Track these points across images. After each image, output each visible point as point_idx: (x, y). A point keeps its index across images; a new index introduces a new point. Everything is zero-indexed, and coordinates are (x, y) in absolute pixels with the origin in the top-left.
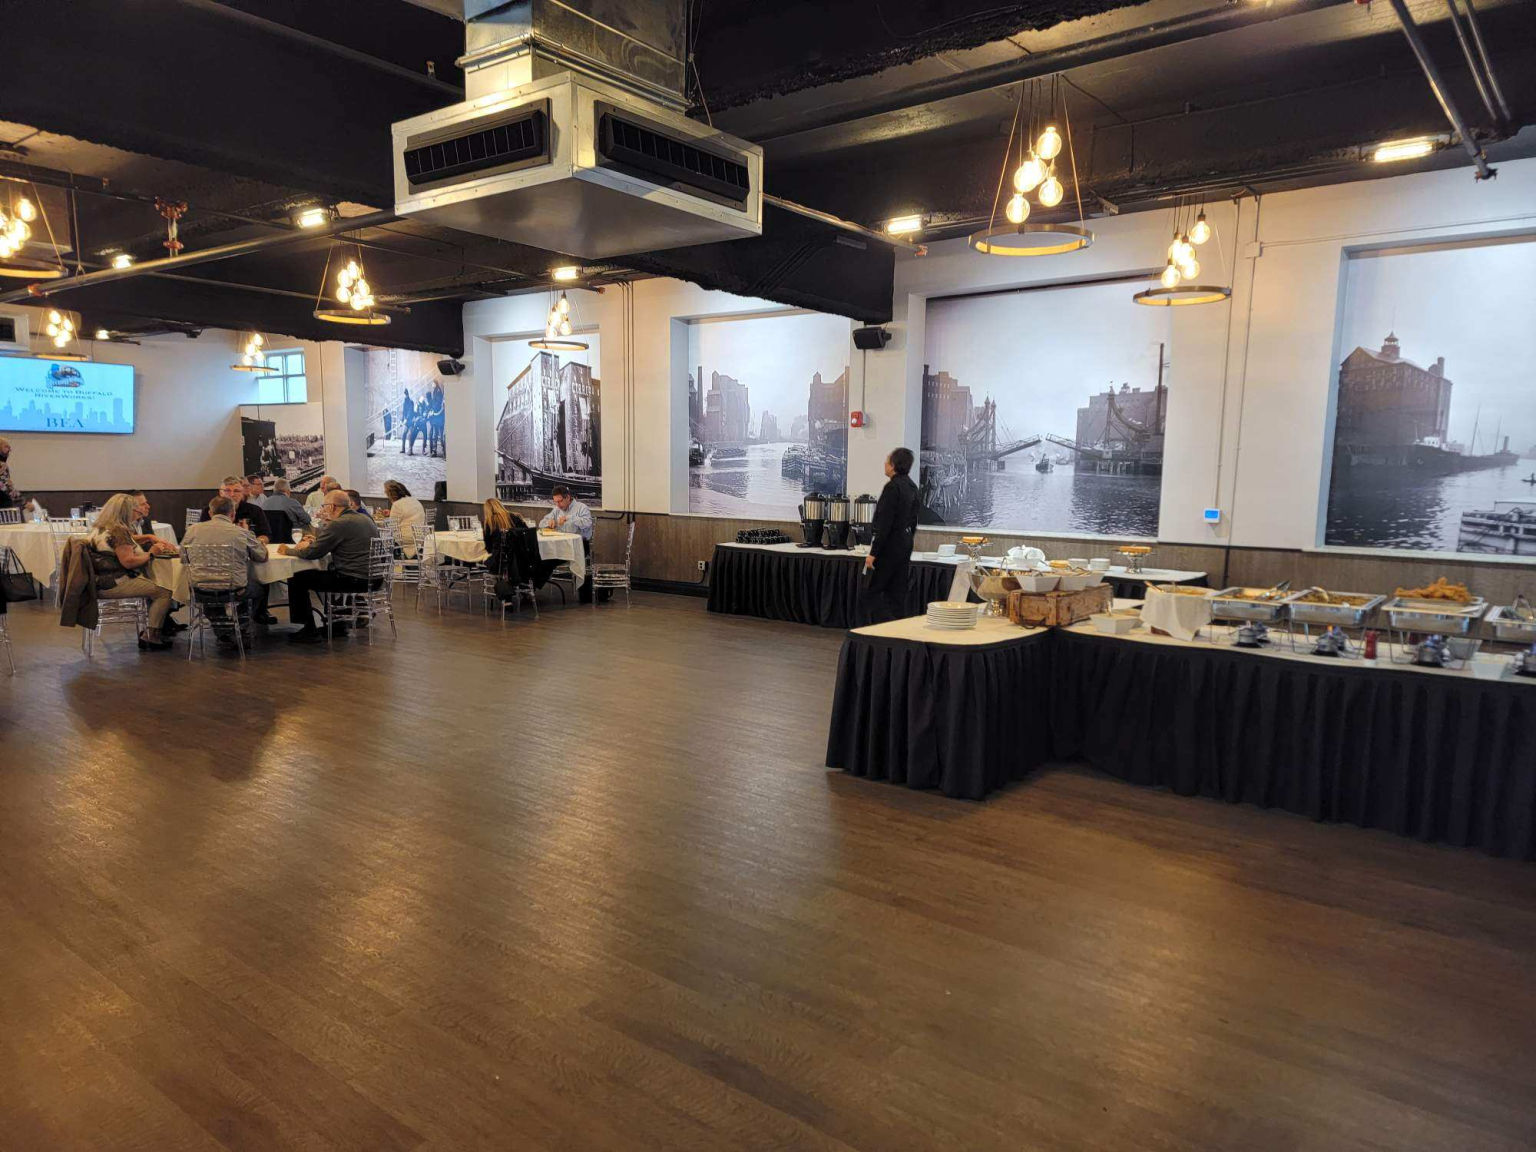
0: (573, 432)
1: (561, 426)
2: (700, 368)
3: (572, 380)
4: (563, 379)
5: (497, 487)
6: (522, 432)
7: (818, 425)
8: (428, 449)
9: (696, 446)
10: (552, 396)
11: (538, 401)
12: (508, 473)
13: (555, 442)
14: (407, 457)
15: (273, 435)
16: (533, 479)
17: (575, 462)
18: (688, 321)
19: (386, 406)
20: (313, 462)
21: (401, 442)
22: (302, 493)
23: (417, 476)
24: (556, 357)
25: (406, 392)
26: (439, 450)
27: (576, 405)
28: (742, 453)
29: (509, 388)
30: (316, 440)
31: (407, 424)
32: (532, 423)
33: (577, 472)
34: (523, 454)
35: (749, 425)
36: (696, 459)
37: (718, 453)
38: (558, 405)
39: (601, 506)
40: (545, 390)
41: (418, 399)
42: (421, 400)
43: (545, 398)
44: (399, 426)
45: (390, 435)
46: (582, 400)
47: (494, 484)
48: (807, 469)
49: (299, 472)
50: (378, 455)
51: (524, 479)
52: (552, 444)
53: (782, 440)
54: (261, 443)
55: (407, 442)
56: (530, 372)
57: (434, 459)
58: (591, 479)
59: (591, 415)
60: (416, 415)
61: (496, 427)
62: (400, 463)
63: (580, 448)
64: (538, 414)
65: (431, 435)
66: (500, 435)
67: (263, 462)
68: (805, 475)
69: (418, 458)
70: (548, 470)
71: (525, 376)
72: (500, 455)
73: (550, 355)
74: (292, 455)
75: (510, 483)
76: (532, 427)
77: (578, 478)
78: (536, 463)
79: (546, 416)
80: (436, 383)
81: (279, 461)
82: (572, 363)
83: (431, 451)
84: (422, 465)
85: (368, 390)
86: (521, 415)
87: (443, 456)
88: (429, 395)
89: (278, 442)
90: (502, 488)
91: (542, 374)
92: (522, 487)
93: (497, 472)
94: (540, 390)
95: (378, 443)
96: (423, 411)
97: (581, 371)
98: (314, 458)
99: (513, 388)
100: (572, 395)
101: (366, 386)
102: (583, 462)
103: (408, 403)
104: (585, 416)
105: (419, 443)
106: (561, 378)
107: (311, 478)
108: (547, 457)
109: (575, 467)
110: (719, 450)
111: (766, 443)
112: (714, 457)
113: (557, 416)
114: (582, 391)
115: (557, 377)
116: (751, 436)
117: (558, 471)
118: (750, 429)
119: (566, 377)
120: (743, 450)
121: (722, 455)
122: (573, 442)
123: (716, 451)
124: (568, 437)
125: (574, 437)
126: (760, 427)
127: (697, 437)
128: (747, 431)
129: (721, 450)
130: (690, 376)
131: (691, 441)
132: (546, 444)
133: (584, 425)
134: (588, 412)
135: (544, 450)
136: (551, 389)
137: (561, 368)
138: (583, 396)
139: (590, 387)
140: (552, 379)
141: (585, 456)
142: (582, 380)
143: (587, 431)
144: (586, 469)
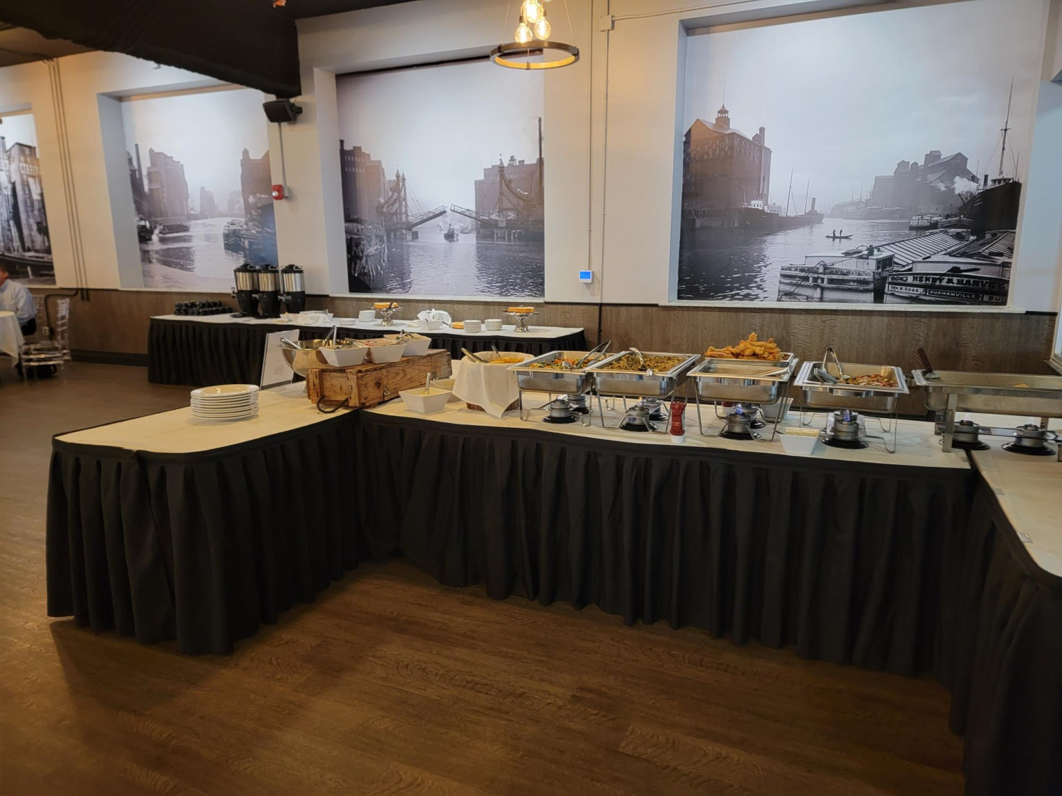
0: (27, 212)
1: (15, 206)
2: (137, 146)
3: (20, 161)
4: (11, 159)
7: (251, 199)
9: (143, 223)
10: (2, 177)
13: (12, 223)
17: (33, 242)
18: (119, 98)
24: (2, 138)
27: (26, 185)
28: (187, 229)
33: (36, 251)
35: (189, 200)
36: (144, 235)
37: (164, 229)
38: (10, 186)
46: (31, 181)
48: (246, 242)
52: (9, 225)
53: (222, 215)
63: (35, 227)
68: (245, 248)
70: (9, 250)
82: (18, 144)
97: (27, 151)
100: (21, 175)
102: (38, 238)
104: (35, 196)
106: (9, 158)
108: (6, 238)
109: (33, 246)
110: (164, 226)
111: (206, 218)
112: (161, 233)
113: (9, 197)
114: (29, 171)
115: (5, 158)
116: (192, 212)
117: (18, 251)
118: (190, 206)
119: (14, 158)
120: (186, 226)
121: (167, 231)
122: (28, 222)
123: (161, 227)
124: (23, 216)
125: (28, 216)
126: (199, 203)
127: (143, 214)
128: (187, 207)
129: (167, 226)
130: (128, 153)
131: (137, 218)
132: (4, 225)
133: (36, 205)
134: (39, 192)
135: (2, 231)
136: (1, 171)
137: (8, 149)
138: (31, 176)
139: (36, 167)
140: (2, 160)
141: (41, 235)
142: (28, 160)
143: (39, 210)
144: (43, 248)
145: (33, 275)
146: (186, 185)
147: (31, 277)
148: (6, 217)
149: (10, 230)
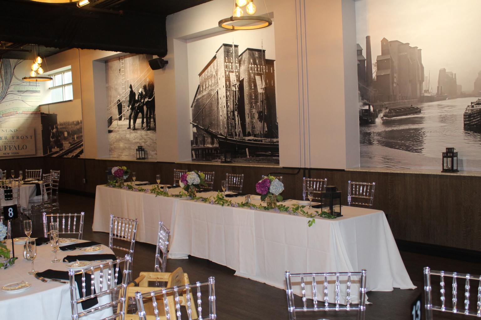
0: (251, 103)
1: (241, 100)
2: (368, 38)
3: (249, 63)
4: (242, 62)
5: (192, 150)
6: (210, 108)
8: (145, 125)
9: (367, 107)
10: (233, 77)
11: (222, 82)
12: (200, 139)
13: (236, 113)
14: (132, 131)
15: (56, 123)
16: (220, 143)
17: (253, 128)
19: (119, 97)
20: (77, 138)
21: (128, 121)
22: (71, 158)
24: (236, 46)
25: (131, 87)
26: (152, 125)
27: (252, 82)
28: (418, 111)
29: (200, 75)
30: (78, 123)
31: (131, 109)
32: (218, 99)
33: (255, 136)
34: (211, 124)
35: (424, 83)
36: (366, 119)
37: (390, 112)
38: (238, 84)
39: (277, 162)
40: (227, 73)
41: (138, 91)
42: (140, 92)
43: (228, 79)
44: (127, 111)
45: (121, 117)
46: (258, 78)
47: (190, 147)
49: (70, 145)
50: (116, 132)
51: (212, 143)
52: (234, 115)
53: (464, 95)
54: (50, 128)
55: (132, 121)
56: (215, 61)
57: (149, 132)
59: (265, 89)
60: (138, 101)
61: (190, 105)
62: (128, 136)
63: (256, 116)
64: (222, 92)
65: (147, 114)
66: (194, 111)
67: (51, 139)
69: (139, 132)
70: (231, 135)
71: (212, 65)
72: (194, 126)
73: (231, 46)
74: (66, 134)
75: (202, 146)
76: (218, 103)
77: (256, 141)
78: (222, 130)
79: (228, 93)
80: (149, 78)
81: (59, 138)
82: (249, 49)
83: (147, 126)
84: (141, 136)
85: (108, 89)
86: (209, 95)
87: (154, 129)
88: (145, 87)
89: (59, 127)
90: (195, 150)
91: (225, 62)
92: (211, 149)
93: (192, 138)
94: (224, 74)
95: (115, 123)
96: (141, 98)
97: (257, 55)
98: (77, 135)
99: (203, 74)
100: (249, 74)
101: (107, 86)
102: (259, 126)
103: (132, 94)
104: (260, 91)
105: (139, 121)
106: (240, 62)
107: (76, 149)
108: (230, 125)
109: (253, 131)
110: (390, 110)
111: (444, 99)
112: (384, 116)
113: (237, 92)
114: (257, 70)
115: (237, 62)
116: (426, 94)
117: (239, 135)
118: (424, 88)
119: (244, 61)
120: (417, 108)
121: (394, 114)
122: (251, 112)
123: (387, 110)
124: (247, 107)
125: (251, 107)
126: (437, 85)
127: (368, 100)
128: (421, 89)
129: (393, 110)
130: (358, 45)
131: (361, 104)
132: (229, 115)
133: (260, 98)
134: (263, 87)
135: (228, 120)
136: (232, 72)
137: (239, 54)
138: (258, 74)
139: (264, 67)
140: (233, 64)
141: (261, 122)
142: (257, 61)
143: (262, 101)
144: (262, 133)
145: (250, 156)
146: (422, 68)
147: (248, 157)
148: (232, 108)
149: (234, 119)
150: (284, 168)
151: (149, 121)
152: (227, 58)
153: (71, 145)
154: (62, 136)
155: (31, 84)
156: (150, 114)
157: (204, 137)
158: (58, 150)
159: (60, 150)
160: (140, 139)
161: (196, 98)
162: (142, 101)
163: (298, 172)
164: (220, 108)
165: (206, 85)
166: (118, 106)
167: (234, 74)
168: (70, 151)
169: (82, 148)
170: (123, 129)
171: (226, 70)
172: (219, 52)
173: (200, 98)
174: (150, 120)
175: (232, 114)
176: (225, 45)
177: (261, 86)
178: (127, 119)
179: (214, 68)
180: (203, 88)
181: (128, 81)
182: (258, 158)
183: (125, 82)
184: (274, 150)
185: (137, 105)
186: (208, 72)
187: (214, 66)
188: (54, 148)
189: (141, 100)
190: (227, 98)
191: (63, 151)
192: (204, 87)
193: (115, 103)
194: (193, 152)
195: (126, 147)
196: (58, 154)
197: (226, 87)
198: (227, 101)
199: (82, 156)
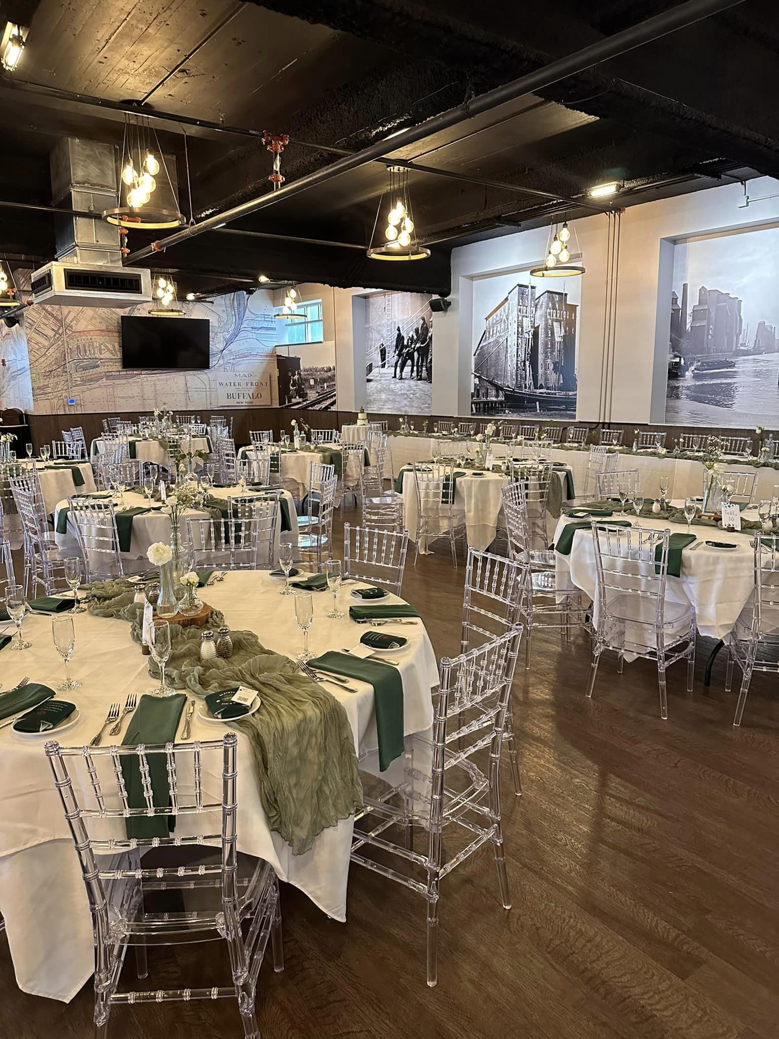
0: (546, 353)
1: (534, 349)
2: (685, 286)
3: (547, 307)
4: (539, 306)
5: (472, 404)
6: (497, 356)
8: (415, 374)
9: (677, 360)
10: (527, 323)
11: (513, 328)
12: (482, 391)
13: (527, 363)
14: (397, 380)
16: (506, 396)
17: (547, 379)
18: (674, 241)
19: (382, 341)
20: (327, 387)
21: (393, 369)
22: (319, 410)
23: (405, 396)
24: (533, 287)
25: (399, 329)
27: (550, 330)
28: (731, 365)
29: (487, 319)
30: (330, 370)
31: (398, 355)
32: (507, 347)
33: (548, 388)
34: (497, 375)
35: (741, 336)
36: (675, 372)
37: (702, 366)
38: (532, 330)
39: (574, 417)
40: (520, 318)
41: (408, 334)
42: (410, 335)
43: (520, 325)
44: (392, 357)
45: (385, 364)
46: (556, 324)
47: (469, 400)
49: (317, 395)
50: (376, 381)
51: (497, 396)
52: (525, 365)
54: (290, 374)
55: (398, 369)
56: (507, 303)
57: (420, 382)
58: (560, 394)
59: (564, 337)
60: (407, 346)
61: (473, 353)
62: (392, 386)
63: (551, 367)
64: (513, 339)
65: (418, 362)
66: (476, 359)
67: (291, 388)
69: (407, 382)
70: (520, 387)
71: (502, 307)
72: (476, 377)
73: (527, 287)
74: (312, 382)
75: (484, 399)
76: (507, 351)
77: (548, 393)
78: (509, 382)
79: (520, 341)
80: (423, 319)
81: (303, 386)
82: (548, 292)
83: (418, 375)
84: (410, 386)
85: (368, 329)
86: (497, 342)
88: (417, 331)
89: (302, 373)
90: (476, 403)
91: (519, 305)
92: (495, 402)
93: (472, 391)
94: (516, 319)
95: (375, 371)
96: (412, 343)
97: (557, 298)
98: (328, 384)
99: (491, 318)
100: (546, 320)
101: (367, 326)
102: (553, 378)
103: (400, 338)
104: (558, 338)
105: (407, 369)
106: (536, 306)
107: (326, 399)
108: (519, 376)
109: (546, 384)
110: (702, 363)
111: (761, 353)
112: (695, 369)
113: (530, 340)
114: (556, 316)
115: (533, 305)
116: (742, 348)
117: (530, 387)
118: (741, 341)
119: (542, 305)
120: (732, 362)
121: (706, 367)
122: (545, 361)
123: (699, 363)
124: (541, 357)
125: (546, 357)
126: (754, 339)
127: (679, 352)
128: (737, 342)
129: (706, 363)
130: (674, 293)
131: (672, 356)
132: (519, 365)
133: (557, 346)
134: (562, 335)
135: (517, 370)
136: (526, 317)
137: (537, 296)
138: (557, 320)
139: (565, 312)
140: (528, 308)
141: (556, 374)
142: (557, 306)
143: (559, 351)
144: (556, 385)
147: (538, 411)
148: (523, 358)
149: (525, 370)
150: (580, 422)
151: (420, 369)
152: (521, 301)
153: (319, 396)
154: (307, 384)
155: (266, 319)
156: (422, 361)
157: (488, 389)
158: (301, 400)
159: (304, 401)
160: (408, 391)
161: (481, 346)
162: (413, 346)
163: (596, 427)
164: (509, 358)
165: (493, 331)
166: (381, 351)
167: (529, 319)
168: (317, 402)
169: (334, 398)
170: (387, 378)
171: (519, 314)
172: (512, 293)
173: (485, 345)
174: (422, 368)
175: (523, 364)
176: (520, 286)
177: (559, 333)
178: (392, 366)
179: (504, 311)
180: (489, 334)
181: (395, 322)
182: (549, 413)
183: (391, 323)
184: (570, 404)
185: (405, 351)
186: (497, 316)
187: (504, 309)
188: (295, 398)
189: (411, 345)
190: (518, 346)
191: (308, 402)
192: (491, 333)
193: (377, 348)
194: (473, 405)
195: (389, 398)
196: (300, 405)
197: (518, 334)
198: (517, 349)
199: (333, 408)
